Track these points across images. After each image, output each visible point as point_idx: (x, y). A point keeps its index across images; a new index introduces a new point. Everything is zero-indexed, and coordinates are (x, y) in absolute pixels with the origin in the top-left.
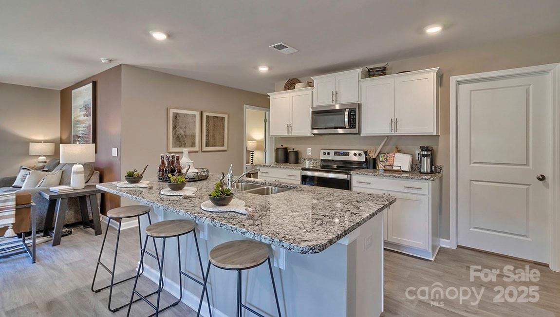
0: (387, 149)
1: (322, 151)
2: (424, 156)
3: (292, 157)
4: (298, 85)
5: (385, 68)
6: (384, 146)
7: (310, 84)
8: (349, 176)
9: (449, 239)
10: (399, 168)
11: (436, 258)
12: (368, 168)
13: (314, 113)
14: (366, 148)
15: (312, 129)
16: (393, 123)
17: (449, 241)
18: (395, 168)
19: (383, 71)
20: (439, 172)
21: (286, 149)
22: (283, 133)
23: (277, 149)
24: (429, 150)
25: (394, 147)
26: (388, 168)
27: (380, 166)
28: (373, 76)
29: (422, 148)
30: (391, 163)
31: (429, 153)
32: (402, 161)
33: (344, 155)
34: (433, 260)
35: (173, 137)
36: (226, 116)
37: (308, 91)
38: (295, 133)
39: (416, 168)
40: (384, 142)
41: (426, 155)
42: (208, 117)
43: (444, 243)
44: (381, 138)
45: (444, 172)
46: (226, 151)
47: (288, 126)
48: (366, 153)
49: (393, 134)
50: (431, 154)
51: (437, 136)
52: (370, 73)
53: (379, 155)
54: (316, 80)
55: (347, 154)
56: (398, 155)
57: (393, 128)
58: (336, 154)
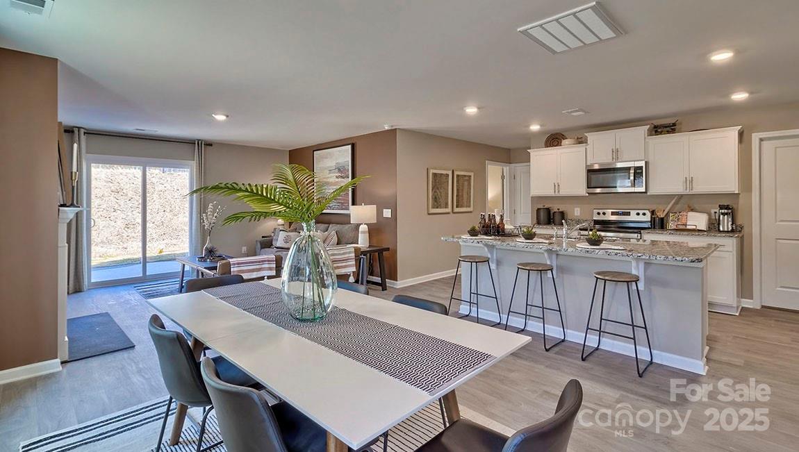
0: (678, 207)
1: (596, 211)
2: (723, 214)
3: (557, 218)
4: (565, 142)
5: (674, 125)
6: (673, 205)
7: (581, 141)
8: (639, 235)
9: (752, 299)
10: (694, 227)
11: (740, 314)
12: (654, 228)
13: (590, 171)
14: (653, 207)
15: (588, 188)
16: (688, 182)
17: (751, 301)
18: (688, 227)
19: (671, 128)
20: (740, 231)
21: (548, 210)
22: (550, 192)
23: (538, 210)
24: (730, 209)
25: (686, 206)
26: (681, 227)
27: (671, 225)
28: (661, 133)
29: (721, 207)
30: (684, 222)
31: (730, 211)
32: (698, 220)
33: (624, 215)
34: (737, 314)
35: (432, 198)
36: (472, 174)
37: (581, 148)
38: (564, 192)
39: (714, 227)
40: (674, 201)
41: (727, 214)
42: (458, 176)
43: (747, 303)
44: (671, 196)
45: (746, 230)
46: (471, 212)
47: (555, 186)
48: (653, 212)
49: (688, 192)
50: (732, 212)
51: (739, 194)
52: (657, 130)
53: (667, 215)
54: (591, 137)
55: (628, 214)
56: (690, 214)
57: (688, 186)
58: (613, 214)
